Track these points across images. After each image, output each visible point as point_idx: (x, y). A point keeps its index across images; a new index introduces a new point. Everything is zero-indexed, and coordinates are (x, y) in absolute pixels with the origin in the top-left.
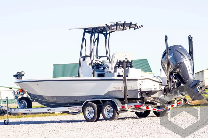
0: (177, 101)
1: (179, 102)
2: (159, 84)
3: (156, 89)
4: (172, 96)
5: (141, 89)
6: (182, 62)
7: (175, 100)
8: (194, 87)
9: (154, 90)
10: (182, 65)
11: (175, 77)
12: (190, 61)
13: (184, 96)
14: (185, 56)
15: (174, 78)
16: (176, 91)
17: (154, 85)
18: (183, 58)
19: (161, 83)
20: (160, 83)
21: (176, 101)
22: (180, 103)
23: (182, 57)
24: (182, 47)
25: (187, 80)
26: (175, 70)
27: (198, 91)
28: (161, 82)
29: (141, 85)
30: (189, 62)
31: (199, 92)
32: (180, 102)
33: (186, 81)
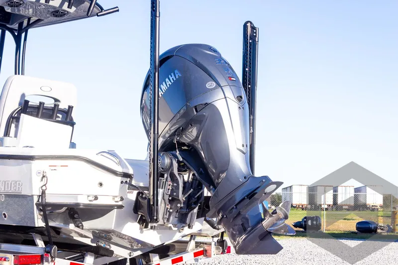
0: (196, 243)
1: (202, 249)
2: (119, 179)
3: (96, 198)
4: (170, 228)
5: (43, 192)
6: (206, 104)
7: (190, 240)
8: (247, 201)
9: (87, 202)
10: (206, 113)
11: (181, 159)
12: (240, 101)
13: (218, 229)
14: (223, 83)
15: (179, 162)
16: (184, 211)
17: (101, 184)
18: (214, 89)
19: (128, 180)
20: (125, 180)
21: (192, 244)
22: (206, 251)
23: (211, 85)
24: (215, 51)
25: (223, 172)
26: (180, 131)
27: (262, 220)
28: (126, 175)
29: (45, 179)
30: (234, 105)
31: (265, 223)
32: (206, 247)
33: (218, 177)
